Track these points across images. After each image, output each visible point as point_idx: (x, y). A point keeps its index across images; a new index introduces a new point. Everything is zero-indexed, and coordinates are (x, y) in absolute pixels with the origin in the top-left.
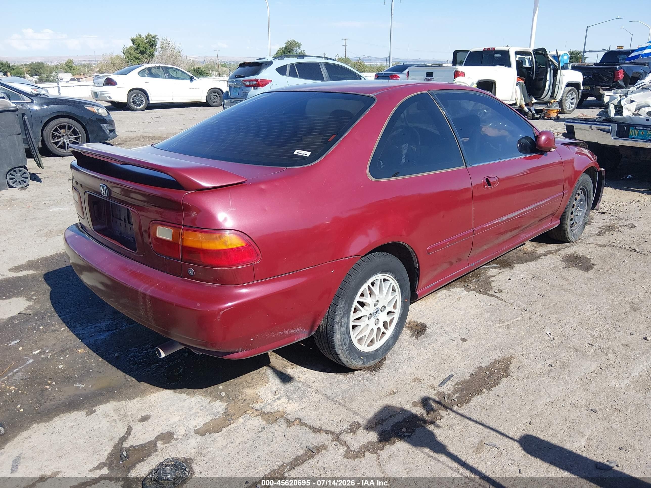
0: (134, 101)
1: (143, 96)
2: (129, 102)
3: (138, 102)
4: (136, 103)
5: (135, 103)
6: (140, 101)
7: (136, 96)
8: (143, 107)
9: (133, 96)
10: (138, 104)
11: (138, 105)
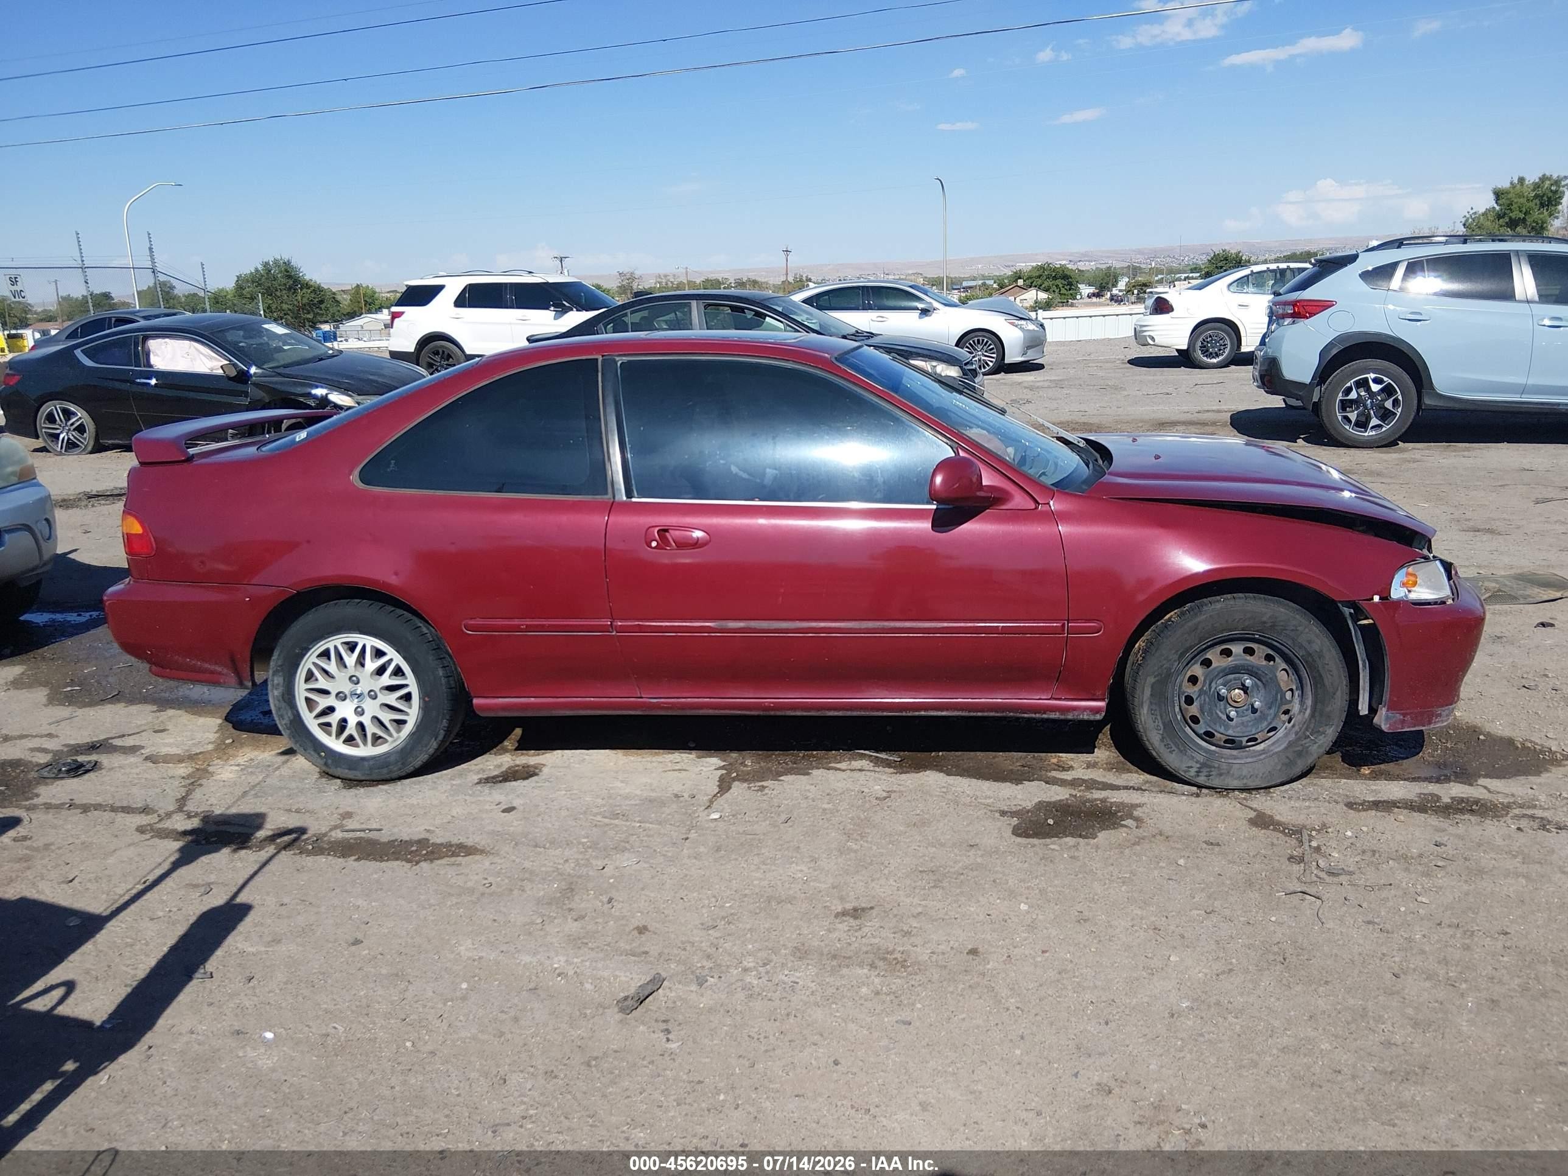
0: (1205, 347)
1: (1229, 335)
2: (1191, 349)
3: (1213, 347)
4: (1207, 351)
5: (1205, 352)
6: (1217, 347)
7: (1210, 336)
8: (1223, 360)
9: (1203, 336)
10: (1211, 353)
11: (1210, 356)
